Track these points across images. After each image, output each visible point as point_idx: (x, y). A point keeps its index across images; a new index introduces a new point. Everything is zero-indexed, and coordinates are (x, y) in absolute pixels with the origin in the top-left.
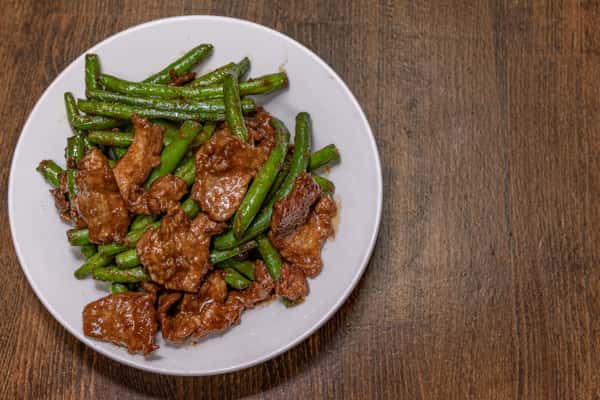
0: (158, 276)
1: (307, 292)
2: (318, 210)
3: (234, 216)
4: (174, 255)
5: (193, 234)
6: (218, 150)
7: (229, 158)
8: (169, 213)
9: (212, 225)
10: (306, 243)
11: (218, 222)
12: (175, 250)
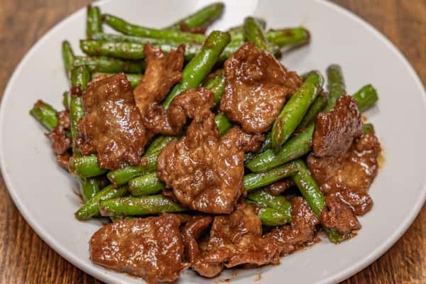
0: (184, 193)
1: (358, 228)
2: (360, 147)
3: (272, 125)
4: (204, 167)
5: (225, 145)
6: (250, 58)
7: (263, 68)
8: (197, 119)
9: (247, 138)
10: (351, 180)
11: (252, 133)
12: (205, 162)
